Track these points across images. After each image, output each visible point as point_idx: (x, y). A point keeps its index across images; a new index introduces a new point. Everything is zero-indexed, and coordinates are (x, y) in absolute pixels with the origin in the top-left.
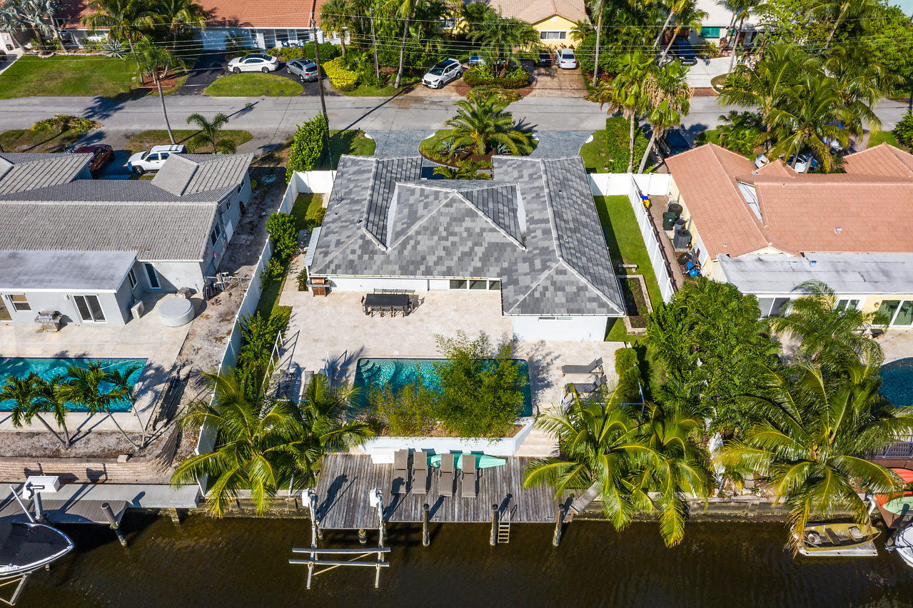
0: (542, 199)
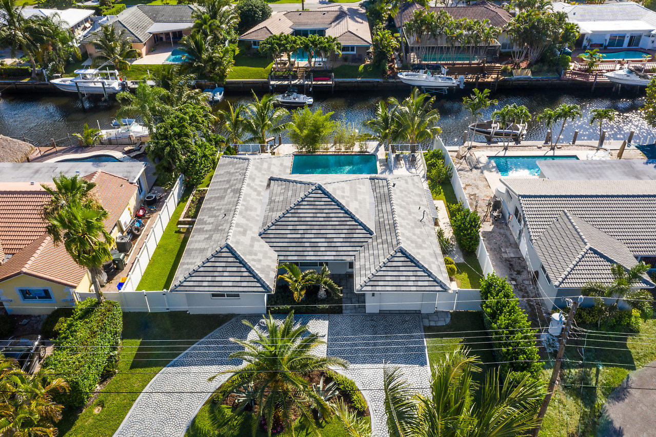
0: (245, 203)
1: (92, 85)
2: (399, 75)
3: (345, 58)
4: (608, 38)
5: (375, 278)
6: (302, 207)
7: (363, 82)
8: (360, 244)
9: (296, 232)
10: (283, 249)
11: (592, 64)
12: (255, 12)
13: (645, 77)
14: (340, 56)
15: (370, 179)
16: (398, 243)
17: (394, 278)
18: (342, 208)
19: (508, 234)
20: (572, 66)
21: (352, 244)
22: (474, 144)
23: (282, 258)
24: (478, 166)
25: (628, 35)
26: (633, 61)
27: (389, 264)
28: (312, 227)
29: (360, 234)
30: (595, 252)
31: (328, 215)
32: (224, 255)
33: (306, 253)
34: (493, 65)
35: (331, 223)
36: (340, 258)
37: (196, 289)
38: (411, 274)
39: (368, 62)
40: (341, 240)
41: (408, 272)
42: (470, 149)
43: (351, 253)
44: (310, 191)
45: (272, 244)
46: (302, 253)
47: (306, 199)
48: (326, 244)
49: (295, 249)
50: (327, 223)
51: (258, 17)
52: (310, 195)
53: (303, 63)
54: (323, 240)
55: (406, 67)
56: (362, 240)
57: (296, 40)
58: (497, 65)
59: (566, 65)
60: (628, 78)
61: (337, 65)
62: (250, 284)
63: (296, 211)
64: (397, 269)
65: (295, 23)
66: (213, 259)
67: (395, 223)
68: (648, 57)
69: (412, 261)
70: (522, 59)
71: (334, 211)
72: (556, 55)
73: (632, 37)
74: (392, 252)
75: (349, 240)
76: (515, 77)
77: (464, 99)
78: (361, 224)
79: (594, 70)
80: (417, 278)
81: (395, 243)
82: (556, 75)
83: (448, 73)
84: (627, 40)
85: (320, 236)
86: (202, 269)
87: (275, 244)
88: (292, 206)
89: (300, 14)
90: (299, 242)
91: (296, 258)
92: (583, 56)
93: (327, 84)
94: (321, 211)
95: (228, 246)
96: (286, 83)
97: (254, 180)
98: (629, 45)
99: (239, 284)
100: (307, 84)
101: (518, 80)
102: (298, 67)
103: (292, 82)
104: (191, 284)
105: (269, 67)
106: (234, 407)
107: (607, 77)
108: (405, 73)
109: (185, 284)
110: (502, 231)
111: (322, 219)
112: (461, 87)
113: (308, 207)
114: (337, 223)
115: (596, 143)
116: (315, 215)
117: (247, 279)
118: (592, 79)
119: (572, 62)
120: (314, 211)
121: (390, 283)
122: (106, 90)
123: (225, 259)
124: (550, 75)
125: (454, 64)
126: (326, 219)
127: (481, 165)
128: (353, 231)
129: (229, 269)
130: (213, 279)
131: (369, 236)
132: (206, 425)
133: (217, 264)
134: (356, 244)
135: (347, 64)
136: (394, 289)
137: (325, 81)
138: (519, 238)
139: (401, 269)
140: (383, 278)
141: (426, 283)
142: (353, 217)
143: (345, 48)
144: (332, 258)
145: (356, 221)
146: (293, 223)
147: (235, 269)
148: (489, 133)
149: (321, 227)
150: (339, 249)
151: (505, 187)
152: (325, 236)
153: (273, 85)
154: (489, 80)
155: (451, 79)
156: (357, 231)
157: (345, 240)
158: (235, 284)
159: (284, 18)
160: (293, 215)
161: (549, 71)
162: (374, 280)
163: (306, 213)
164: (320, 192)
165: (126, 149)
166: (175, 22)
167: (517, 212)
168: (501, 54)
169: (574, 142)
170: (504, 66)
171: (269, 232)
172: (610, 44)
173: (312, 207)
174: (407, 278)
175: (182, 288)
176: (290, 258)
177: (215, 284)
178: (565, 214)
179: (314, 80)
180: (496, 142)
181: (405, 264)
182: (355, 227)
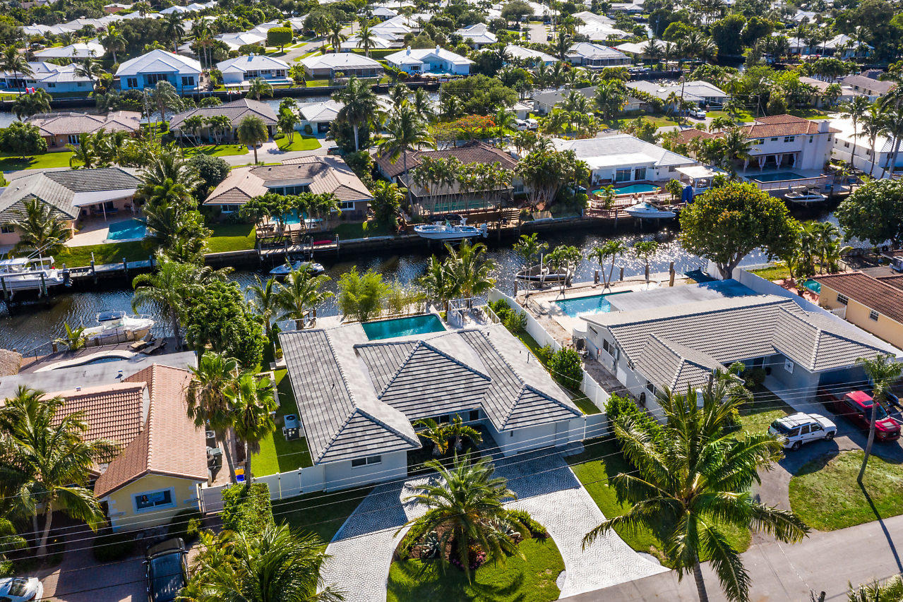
0: (347, 371)
1: (21, 279)
2: (416, 230)
3: (344, 217)
4: (615, 173)
5: (512, 417)
6: (412, 365)
7: (371, 241)
8: (482, 391)
9: (415, 390)
10: (407, 408)
11: (609, 200)
12: (212, 171)
13: (663, 209)
14: (339, 214)
15: (459, 333)
16: (522, 382)
17: (530, 414)
18: (453, 360)
19: (602, 368)
20: (591, 204)
21: (474, 393)
22: (530, 292)
23: (411, 417)
24: (544, 312)
25: (633, 168)
26: (646, 194)
27: (521, 402)
28: (429, 383)
29: (478, 382)
30: (690, 363)
31: (441, 369)
32: (357, 420)
33: (432, 409)
34: (509, 209)
35: (446, 376)
36: (467, 407)
37: (342, 457)
38: (543, 407)
39: (370, 219)
40: (462, 390)
41: (541, 405)
42: (527, 297)
43: (476, 401)
44: (415, 348)
45: (395, 406)
46: (428, 409)
47: (414, 357)
48: (449, 397)
49: (419, 406)
50: (443, 377)
51: (217, 176)
52: (416, 353)
53: (294, 226)
54: (445, 393)
55: (417, 220)
56: (482, 387)
57: (287, 200)
58: (514, 209)
59: (584, 203)
60: (649, 212)
61: (335, 225)
62: (395, 443)
63: (407, 370)
64: (530, 405)
65: (267, 181)
66: (348, 426)
67: (509, 367)
68: (659, 189)
69: (540, 396)
70: (538, 201)
71: (445, 364)
72: (572, 194)
73: (637, 170)
74: (520, 391)
75: (470, 389)
76: (536, 220)
77: (515, 245)
78: (476, 373)
79: (613, 206)
80: (551, 410)
81: (518, 383)
82: (576, 215)
83: (467, 223)
84: (633, 174)
85: (440, 390)
86: (340, 437)
87: (398, 405)
88: (402, 365)
89: (270, 169)
90: (422, 399)
91: (424, 415)
92: (599, 194)
93: (330, 248)
94: (433, 366)
95: (358, 411)
96: (280, 251)
97: (341, 349)
98: (636, 177)
99: (384, 445)
100: (306, 250)
101: (540, 223)
102: (290, 231)
103: (289, 250)
104: (335, 453)
105: (252, 234)
106: (424, 558)
107: (628, 212)
108: (421, 227)
109: (328, 454)
110: (594, 367)
111: (437, 374)
112: (485, 236)
113: (418, 364)
114: (453, 375)
115: (643, 277)
116: (428, 371)
117: (391, 438)
118: (612, 215)
119: (589, 200)
120: (425, 367)
121: (528, 419)
122: (46, 282)
123: (361, 424)
124: (570, 216)
125: (469, 212)
126: (440, 373)
127: (547, 311)
128: (471, 381)
129: (368, 433)
130: (356, 444)
131: (488, 382)
132: (402, 577)
133: (354, 430)
134: (478, 392)
135: (346, 222)
136: (533, 422)
137: (327, 244)
138: (615, 369)
139: (534, 404)
140: (520, 415)
141: (560, 413)
142: (466, 367)
143: (344, 205)
144: (460, 408)
145: (470, 370)
146: (408, 382)
147: (375, 431)
148: (538, 279)
149: (438, 382)
150: (464, 399)
151: (586, 322)
152: (445, 389)
153: (264, 256)
154: (511, 226)
155: (472, 228)
156: (475, 380)
157: (466, 390)
158: (380, 445)
159: (250, 175)
160: (407, 374)
161: (568, 211)
162: (511, 419)
163: (418, 370)
164: (425, 348)
165: (136, 345)
166: (103, 190)
167: (606, 345)
168: (515, 197)
169: (621, 279)
170: (521, 210)
171: (388, 394)
172: (619, 179)
173: (422, 364)
174: (542, 412)
175: (327, 459)
176: (418, 416)
177: (359, 449)
178: (653, 337)
179: (315, 245)
180: (550, 288)
181: (535, 399)
182: (472, 376)
